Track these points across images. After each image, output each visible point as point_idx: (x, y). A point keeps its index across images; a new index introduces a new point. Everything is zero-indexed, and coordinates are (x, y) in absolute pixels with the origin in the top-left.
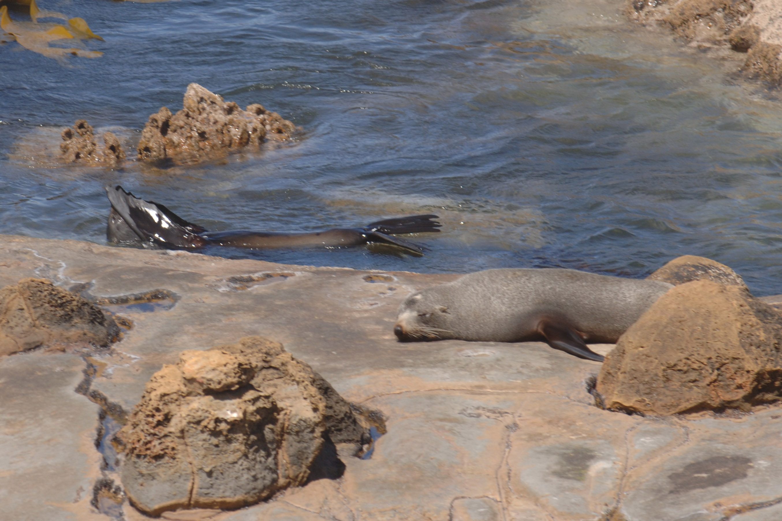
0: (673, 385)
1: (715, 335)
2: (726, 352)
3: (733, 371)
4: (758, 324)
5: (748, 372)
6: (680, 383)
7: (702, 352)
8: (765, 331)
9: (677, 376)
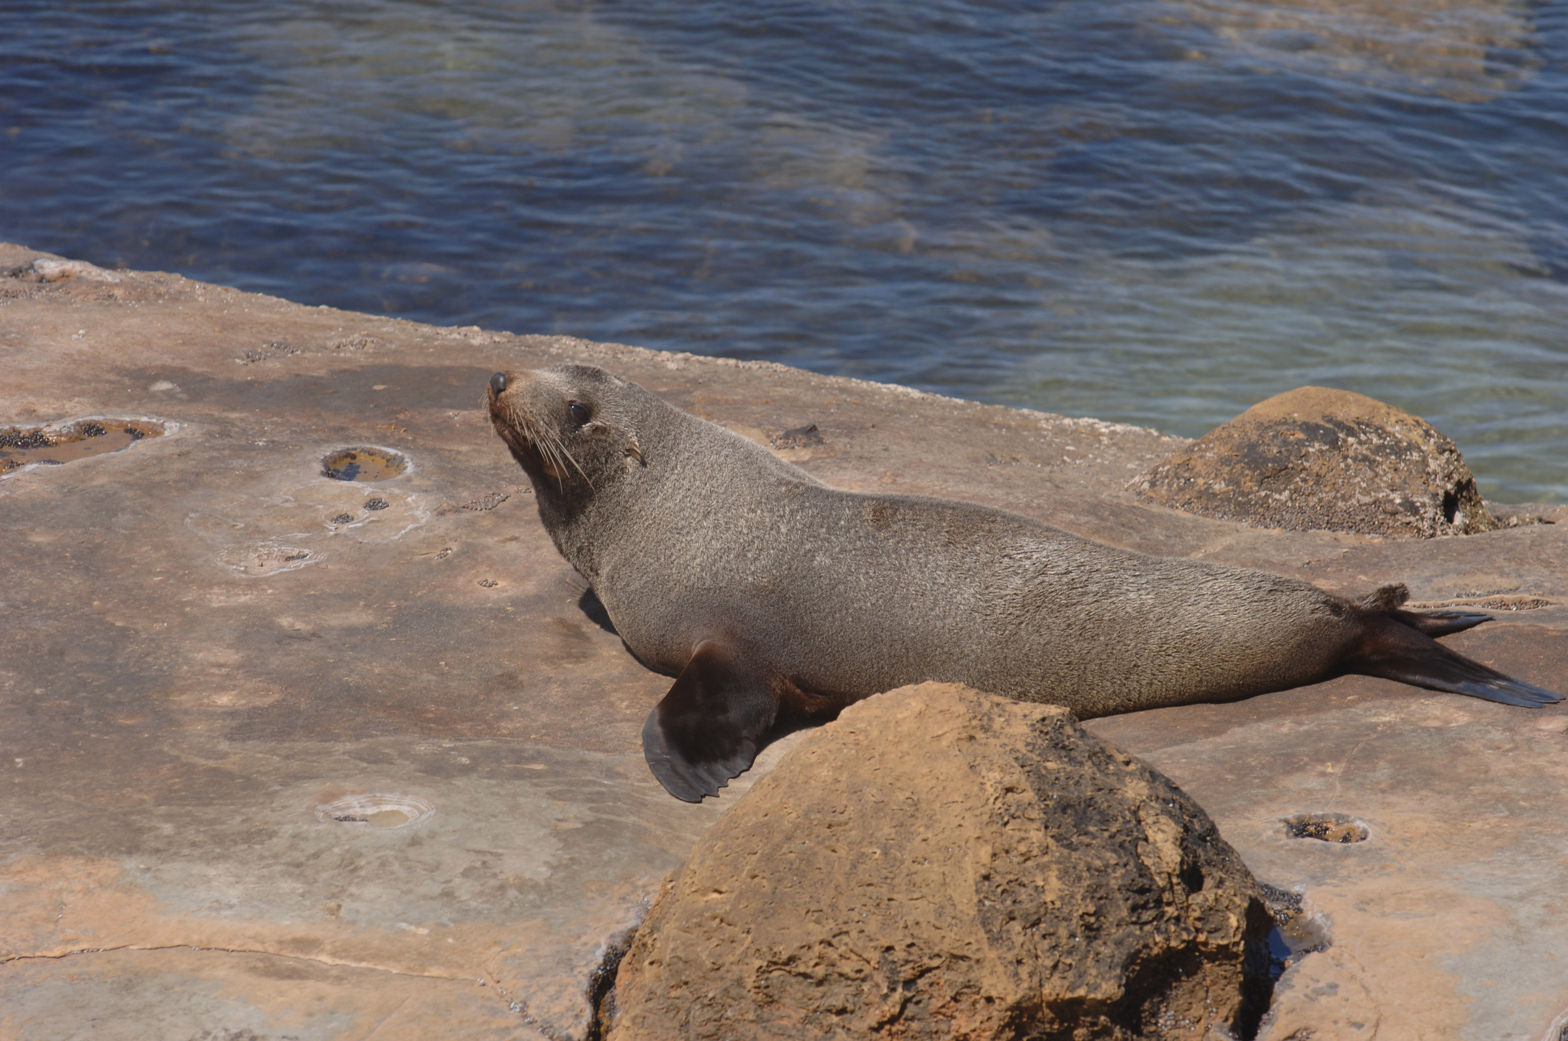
0: (782, 1018)
1: (917, 879)
2: (936, 935)
3: (949, 993)
4: (1046, 851)
5: (989, 1000)
6: (802, 1013)
7: (872, 927)
8: (1064, 874)
9: (797, 989)
